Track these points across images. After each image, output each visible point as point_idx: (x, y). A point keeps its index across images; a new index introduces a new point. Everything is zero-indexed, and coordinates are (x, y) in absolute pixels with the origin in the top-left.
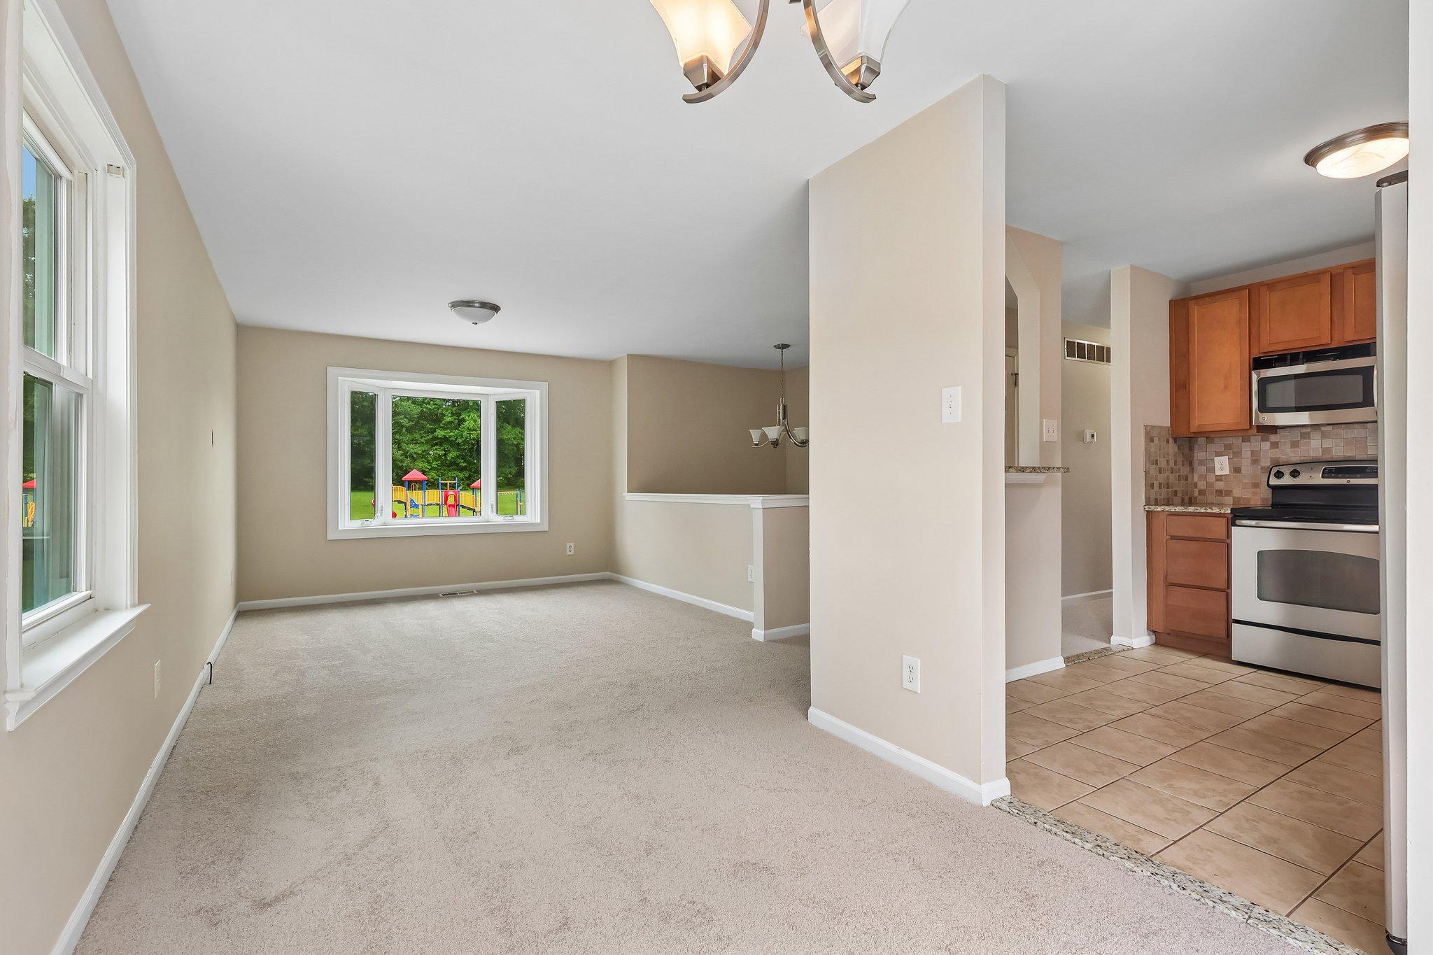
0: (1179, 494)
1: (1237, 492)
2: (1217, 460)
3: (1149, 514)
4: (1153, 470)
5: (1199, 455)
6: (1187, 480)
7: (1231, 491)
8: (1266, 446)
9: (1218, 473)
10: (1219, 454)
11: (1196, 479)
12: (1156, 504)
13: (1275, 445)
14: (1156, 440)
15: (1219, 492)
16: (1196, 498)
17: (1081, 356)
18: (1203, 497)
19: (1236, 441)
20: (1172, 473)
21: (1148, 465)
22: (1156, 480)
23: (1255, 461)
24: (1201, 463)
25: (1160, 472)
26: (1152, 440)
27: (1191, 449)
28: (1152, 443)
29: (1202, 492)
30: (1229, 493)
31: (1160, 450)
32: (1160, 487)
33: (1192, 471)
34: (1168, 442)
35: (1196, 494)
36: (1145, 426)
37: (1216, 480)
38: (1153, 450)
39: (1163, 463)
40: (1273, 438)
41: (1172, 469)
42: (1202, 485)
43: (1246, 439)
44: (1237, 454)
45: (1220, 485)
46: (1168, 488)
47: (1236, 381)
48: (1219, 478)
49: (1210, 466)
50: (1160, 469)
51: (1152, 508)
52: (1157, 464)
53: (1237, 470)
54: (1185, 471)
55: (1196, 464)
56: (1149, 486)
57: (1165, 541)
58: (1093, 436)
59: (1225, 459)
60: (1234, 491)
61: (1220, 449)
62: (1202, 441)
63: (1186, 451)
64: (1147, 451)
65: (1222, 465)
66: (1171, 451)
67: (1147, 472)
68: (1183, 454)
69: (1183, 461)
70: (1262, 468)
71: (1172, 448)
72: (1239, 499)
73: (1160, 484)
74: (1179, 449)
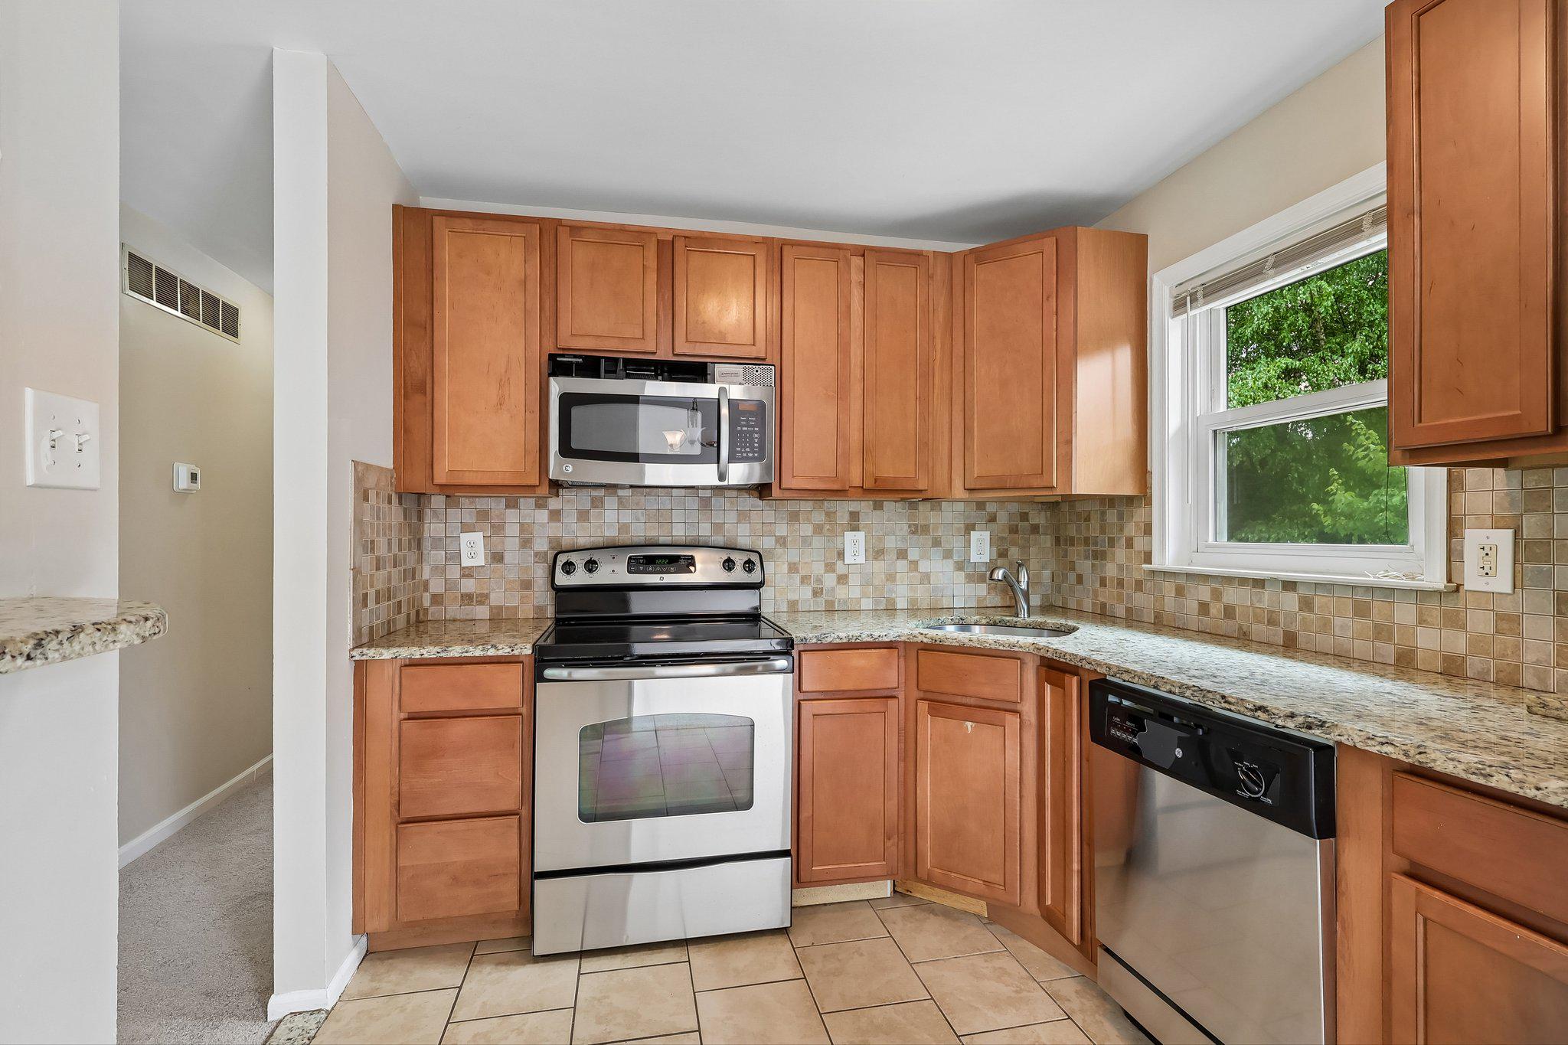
0: (404, 609)
1: (496, 599)
2: (465, 538)
3: (361, 669)
4: (367, 561)
5: (433, 528)
6: (414, 578)
7: (487, 596)
8: (542, 516)
9: (466, 562)
10: (467, 528)
11: (426, 575)
12: (371, 644)
13: (556, 515)
14: (372, 495)
15: (468, 598)
16: (426, 610)
17: (166, 299)
18: (440, 607)
19: (495, 505)
20: (395, 566)
21: (360, 550)
22: (372, 586)
23: (526, 543)
24: (437, 543)
25: (378, 569)
26: (366, 499)
27: (420, 518)
28: (365, 504)
29: (437, 599)
30: (483, 599)
31: (378, 518)
32: (378, 602)
33: (420, 560)
34: (390, 502)
35: (427, 603)
36: (356, 463)
37: (463, 576)
38: (367, 518)
39: (382, 550)
40: (554, 503)
41: (395, 556)
42: (437, 586)
43: (512, 504)
44: (498, 529)
45: (469, 586)
46: (389, 599)
47: (519, 393)
48: (467, 573)
49: (452, 548)
50: (378, 559)
51: (371, 653)
52: (373, 549)
53: (497, 557)
54: (412, 557)
55: (427, 544)
56: (361, 601)
57: (395, 724)
58: (194, 477)
59: (478, 537)
60: (492, 596)
61: (469, 517)
62: (438, 501)
63: (414, 520)
64: (358, 521)
65: (473, 548)
66: (394, 522)
67: (357, 571)
68: (410, 525)
69: (410, 541)
70: (536, 554)
71: (395, 514)
72: (500, 608)
73: (378, 592)
74: (405, 519)
